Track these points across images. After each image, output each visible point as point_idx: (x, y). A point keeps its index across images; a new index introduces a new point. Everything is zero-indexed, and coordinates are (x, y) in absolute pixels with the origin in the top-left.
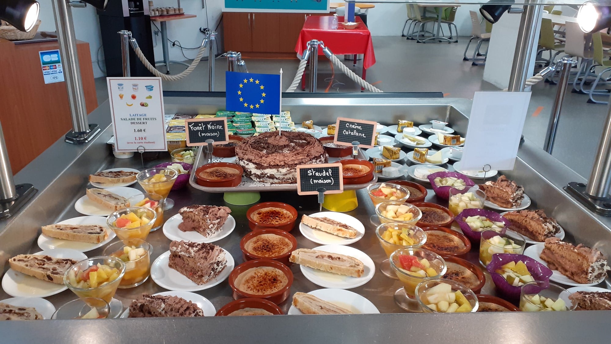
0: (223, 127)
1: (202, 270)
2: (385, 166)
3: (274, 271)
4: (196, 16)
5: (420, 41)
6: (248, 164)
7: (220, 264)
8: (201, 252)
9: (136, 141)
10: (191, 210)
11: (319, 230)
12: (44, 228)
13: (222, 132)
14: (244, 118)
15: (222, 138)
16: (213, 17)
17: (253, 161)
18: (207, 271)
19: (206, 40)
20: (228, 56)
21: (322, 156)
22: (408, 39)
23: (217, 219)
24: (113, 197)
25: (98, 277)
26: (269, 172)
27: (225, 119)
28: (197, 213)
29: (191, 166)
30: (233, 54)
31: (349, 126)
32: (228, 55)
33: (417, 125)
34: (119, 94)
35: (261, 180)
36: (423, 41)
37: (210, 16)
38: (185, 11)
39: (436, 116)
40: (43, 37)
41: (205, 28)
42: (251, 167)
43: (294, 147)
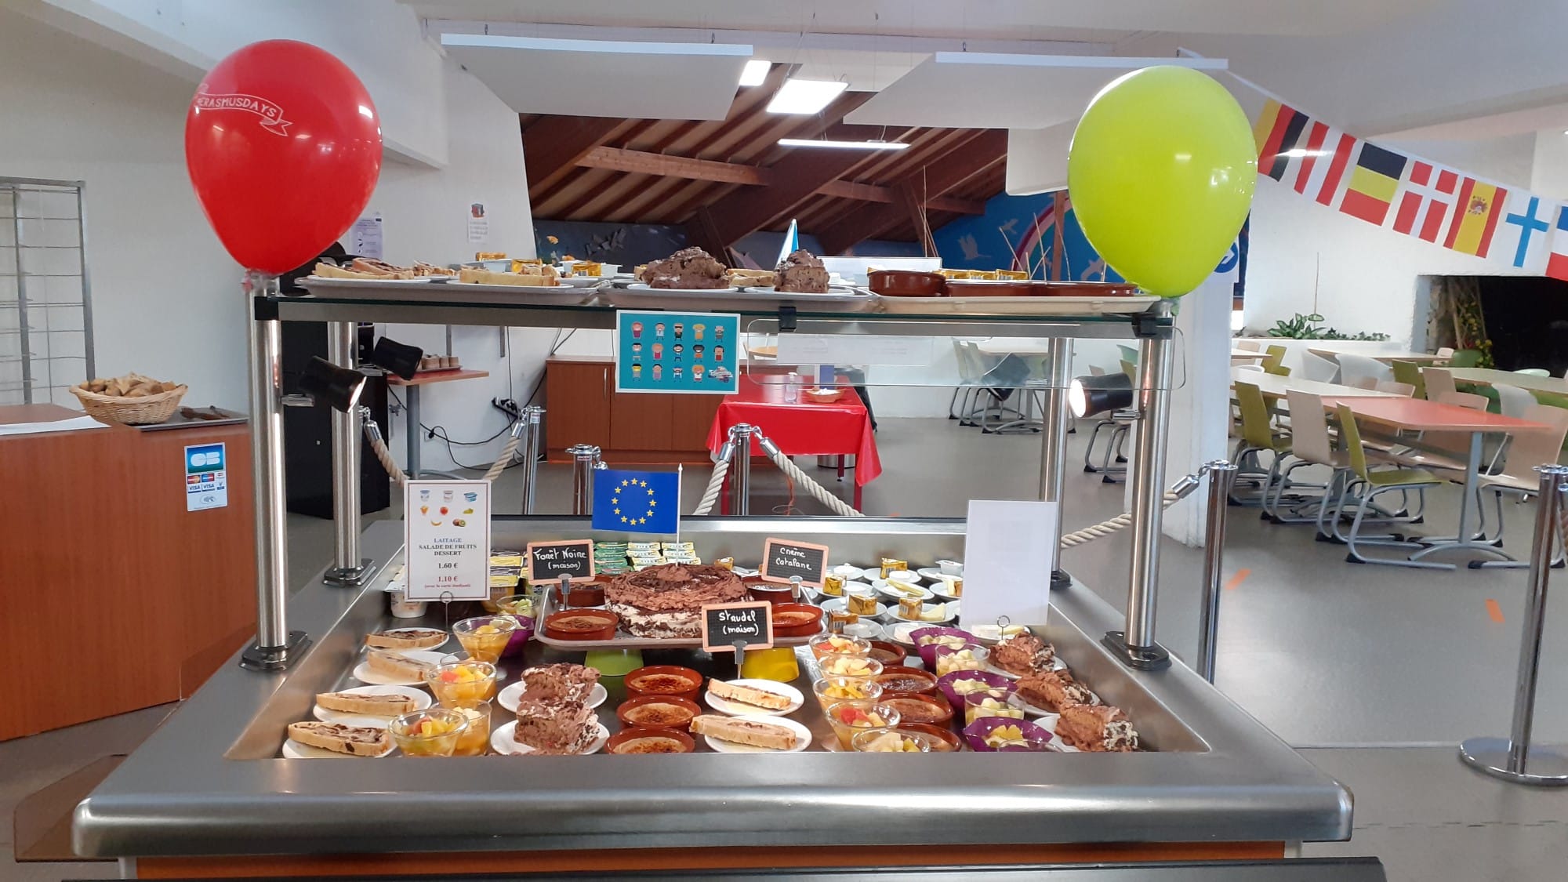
0: (587, 555)
1: (566, 735)
2: (848, 623)
3: (668, 741)
4: (486, 374)
5: (989, 429)
6: (626, 609)
7: (591, 731)
8: (567, 710)
9: (440, 583)
10: (543, 670)
11: (735, 700)
12: (319, 696)
13: (585, 562)
14: (614, 552)
15: (585, 571)
16: (523, 375)
17: (633, 604)
18: (574, 735)
19: (522, 425)
20: (577, 452)
21: (742, 598)
22: (962, 424)
23: (581, 682)
24: (413, 663)
25: (433, 730)
26: (659, 618)
27: (590, 542)
28: (550, 674)
29: (533, 620)
30: (586, 449)
31: (785, 552)
32: (575, 451)
33: (914, 567)
34: (421, 506)
35: (646, 633)
36: (997, 429)
37: (515, 375)
38: (464, 364)
39: (949, 555)
40: (185, 418)
41: (505, 399)
42: (631, 614)
43: (698, 585)
